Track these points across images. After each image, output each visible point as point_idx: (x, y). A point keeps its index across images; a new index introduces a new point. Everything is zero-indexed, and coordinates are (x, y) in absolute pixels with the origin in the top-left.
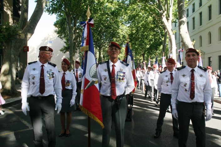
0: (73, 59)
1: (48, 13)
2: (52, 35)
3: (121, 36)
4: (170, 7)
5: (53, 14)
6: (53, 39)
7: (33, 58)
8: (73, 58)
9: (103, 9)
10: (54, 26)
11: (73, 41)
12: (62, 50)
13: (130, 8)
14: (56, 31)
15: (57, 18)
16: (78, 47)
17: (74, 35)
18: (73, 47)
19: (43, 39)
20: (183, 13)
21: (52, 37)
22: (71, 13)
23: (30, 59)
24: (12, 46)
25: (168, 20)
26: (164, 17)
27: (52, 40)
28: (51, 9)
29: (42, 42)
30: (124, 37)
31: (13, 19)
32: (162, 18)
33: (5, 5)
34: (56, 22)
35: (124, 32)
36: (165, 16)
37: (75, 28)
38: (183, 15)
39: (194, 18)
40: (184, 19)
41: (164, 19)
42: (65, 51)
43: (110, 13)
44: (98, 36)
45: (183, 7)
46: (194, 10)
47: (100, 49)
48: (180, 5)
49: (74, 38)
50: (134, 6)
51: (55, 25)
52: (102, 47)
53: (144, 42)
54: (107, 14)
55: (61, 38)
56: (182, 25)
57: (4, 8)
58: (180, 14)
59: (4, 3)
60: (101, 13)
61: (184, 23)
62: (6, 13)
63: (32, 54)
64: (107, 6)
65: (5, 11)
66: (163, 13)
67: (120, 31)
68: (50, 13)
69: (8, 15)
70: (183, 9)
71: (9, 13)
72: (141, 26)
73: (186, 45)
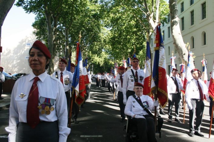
0: (53, 62)
1: (26, 12)
2: (30, 37)
3: (102, 40)
5: (31, 13)
6: (32, 41)
7: (9, 61)
8: (53, 60)
9: (84, 11)
10: (33, 27)
11: (53, 42)
13: (114, 10)
14: (34, 33)
15: (36, 19)
16: (58, 50)
17: (54, 36)
19: (20, 41)
20: (176, 12)
21: (30, 39)
22: (51, 12)
23: (6, 61)
26: (151, 18)
28: (29, 7)
29: (19, 44)
30: (105, 41)
32: (149, 20)
34: (35, 22)
35: (105, 35)
37: (55, 28)
38: (176, 15)
40: (177, 19)
41: (151, 21)
43: (92, 16)
45: (176, 7)
48: (172, 4)
49: (54, 39)
50: (118, 8)
51: (34, 25)
52: (82, 51)
53: (125, 46)
56: (175, 25)
58: (173, 14)
60: (82, 15)
61: (176, 24)
63: (8, 56)
64: (89, 8)
66: (150, 15)
67: (101, 34)
68: (28, 12)
70: (176, 8)
72: (124, 29)
73: (179, 47)
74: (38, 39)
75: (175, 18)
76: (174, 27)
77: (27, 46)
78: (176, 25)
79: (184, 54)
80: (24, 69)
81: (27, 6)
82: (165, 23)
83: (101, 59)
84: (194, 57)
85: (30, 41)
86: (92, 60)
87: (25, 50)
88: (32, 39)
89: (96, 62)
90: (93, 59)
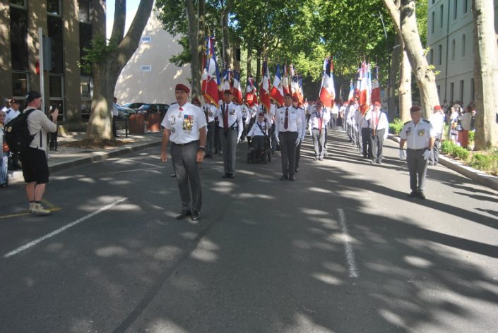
2: (151, 23)
3: (308, 23)
6: (154, 33)
12: (174, 60)
18: (198, 56)
21: (150, 28)
24: (108, 68)
27: (151, 34)
40: (411, 5)
42: (180, 62)
47: (258, 54)
55: (172, 33)
56: (407, 17)
61: (410, 14)
67: (305, 10)
73: (413, 55)
74: (168, 29)
75: (408, 3)
76: (407, 19)
77: (146, 44)
78: (410, 16)
79: (419, 68)
80: (140, 92)
83: (314, 64)
84: (437, 73)
85: (150, 31)
87: (141, 52)
88: (155, 27)
89: (303, 72)
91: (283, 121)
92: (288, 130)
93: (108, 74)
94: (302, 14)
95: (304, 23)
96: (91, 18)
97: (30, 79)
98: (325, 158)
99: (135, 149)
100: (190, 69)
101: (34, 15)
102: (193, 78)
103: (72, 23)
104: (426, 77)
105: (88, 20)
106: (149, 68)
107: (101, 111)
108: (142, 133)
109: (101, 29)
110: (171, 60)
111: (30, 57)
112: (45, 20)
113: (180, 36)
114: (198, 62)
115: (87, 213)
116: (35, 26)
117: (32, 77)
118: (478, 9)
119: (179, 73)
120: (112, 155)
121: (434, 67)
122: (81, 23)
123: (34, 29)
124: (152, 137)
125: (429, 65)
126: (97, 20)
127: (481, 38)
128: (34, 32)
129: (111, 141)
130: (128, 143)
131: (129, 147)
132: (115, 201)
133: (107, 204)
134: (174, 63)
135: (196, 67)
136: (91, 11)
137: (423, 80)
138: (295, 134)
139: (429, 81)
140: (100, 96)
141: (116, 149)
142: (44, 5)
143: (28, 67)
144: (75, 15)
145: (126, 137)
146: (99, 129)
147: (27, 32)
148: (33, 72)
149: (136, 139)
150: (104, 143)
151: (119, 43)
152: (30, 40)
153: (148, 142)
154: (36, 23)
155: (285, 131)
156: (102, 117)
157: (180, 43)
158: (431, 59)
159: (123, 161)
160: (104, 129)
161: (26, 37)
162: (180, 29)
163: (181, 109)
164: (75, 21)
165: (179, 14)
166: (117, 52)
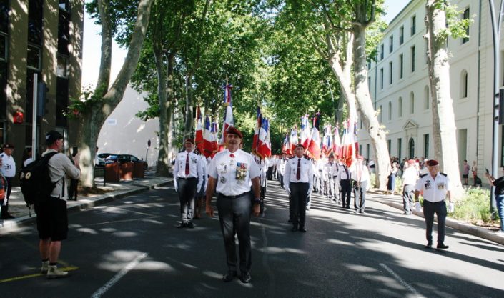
1: (119, 45)
3: (258, 87)
4: (348, 41)
12: (140, 115)
18: (166, 111)
20: (362, 62)
22: (163, 46)
24: (93, 118)
25: (342, 64)
26: (335, 60)
28: (125, 37)
30: (264, 87)
31: (59, 62)
32: (332, 63)
33: (47, 39)
35: (264, 76)
36: (338, 59)
37: (170, 76)
38: (362, 66)
39: (402, 56)
40: (364, 72)
41: (336, 66)
42: (145, 117)
43: (237, 40)
44: (212, 88)
45: (362, 53)
46: (402, 41)
47: (213, 112)
48: (357, 49)
52: (217, 108)
53: (303, 101)
54: (231, 42)
55: (138, 91)
56: (360, 83)
57: (44, 43)
58: (357, 64)
59: (46, 33)
60: (218, 43)
61: (363, 80)
62: (48, 51)
65: (46, 48)
66: (333, 55)
67: (255, 76)
68: (123, 44)
69: (51, 54)
70: (362, 56)
71: (53, 51)
72: (296, 72)
73: (366, 116)
75: (361, 71)
78: (362, 82)
79: (372, 128)
80: (105, 144)
81: (123, 36)
82: (372, 60)
84: (387, 132)
86: (240, 125)
89: (247, 130)
90: (241, 122)
91: (296, 171)
92: (301, 180)
93: (92, 124)
94: (252, 79)
95: (253, 87)
96: (68, 73)
97: (7, 128)
98: (311, 208)
99: (117, 197)
100: (158, 123)
101: (15, 67)
102: (161, 131)
103: (50, 77)
104: (378, 135)
105: (65, 75)
106: (114, 122)
107: (84, 159)
108: (118, 182)
109: (77, 84)
110: (137, 115)
111: (8, 107)
112: (25, 72)
113: (145, 94)
114: (166, 117)
115: (114, 274)
116: (14, 78)
117: (9, 126)
118: (437, 77)
119: (142, 127)
120: (97, 203)
121: (384, 127)
122: (58, 78)
123: (13, 80)
124: (128, 185)
125: (380, 124)
126: (73, 75)
127: (439, 102)
128: (14, 83)
129: (93, 188)
130: (108, 191)
131: (112, 195)
132: (136, 257)
133: (129, 261)
134: (139, 118)
135: (164, 121)
136: (68, 67)
137: (376, 138)
138: (306, 185)
139: (381, 138)
140: (84, 145)
141: (100, 197)
142: (24, 59)
143: (6, 116)
144: (53, 70)
145: (105, 185)
146: (82, 177)
147: (7, 83)
148: (11, 122)
149: (114, 187)
150: (87, 191)
151: (104, 95)
152: (9, 91)
153: (127, 190)
154: (16, 75)
155: (297, 181)
156: (85, 165)
157: (146, 100)
158: (381, 120)
159: (112, 209)
160: (86, 176)
161: (6, 88)
162: (147, 88)
163: (232, 156)
164: (53, 75)
165: (146, 74)
166: (103, 103)
